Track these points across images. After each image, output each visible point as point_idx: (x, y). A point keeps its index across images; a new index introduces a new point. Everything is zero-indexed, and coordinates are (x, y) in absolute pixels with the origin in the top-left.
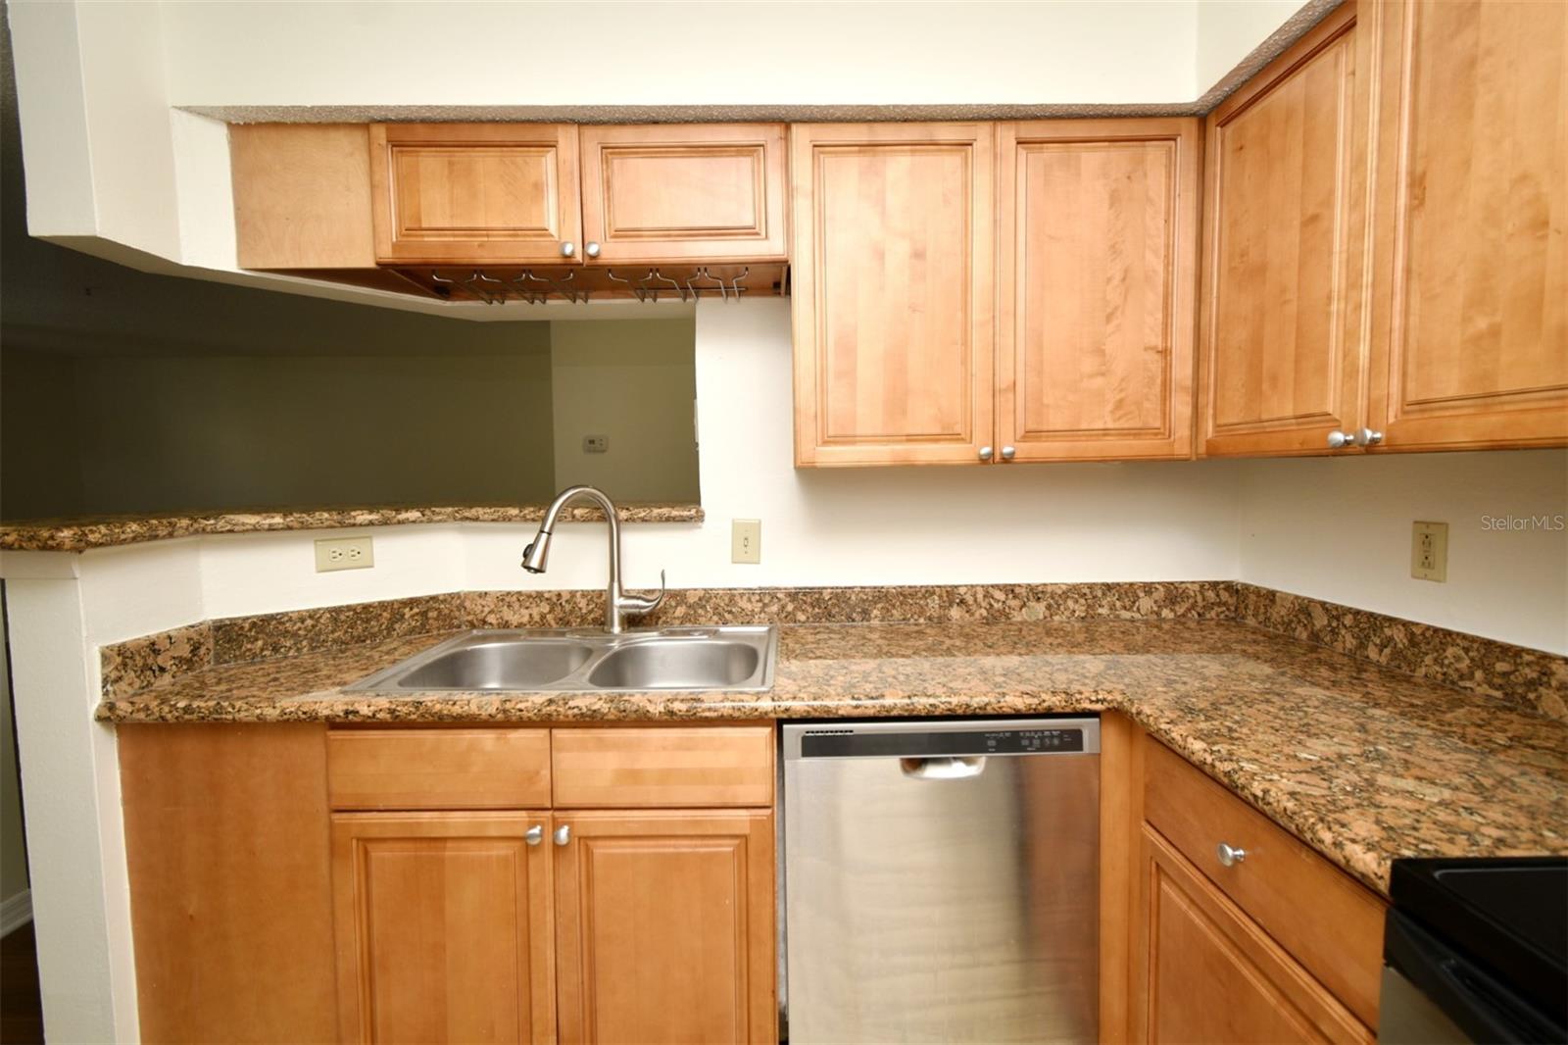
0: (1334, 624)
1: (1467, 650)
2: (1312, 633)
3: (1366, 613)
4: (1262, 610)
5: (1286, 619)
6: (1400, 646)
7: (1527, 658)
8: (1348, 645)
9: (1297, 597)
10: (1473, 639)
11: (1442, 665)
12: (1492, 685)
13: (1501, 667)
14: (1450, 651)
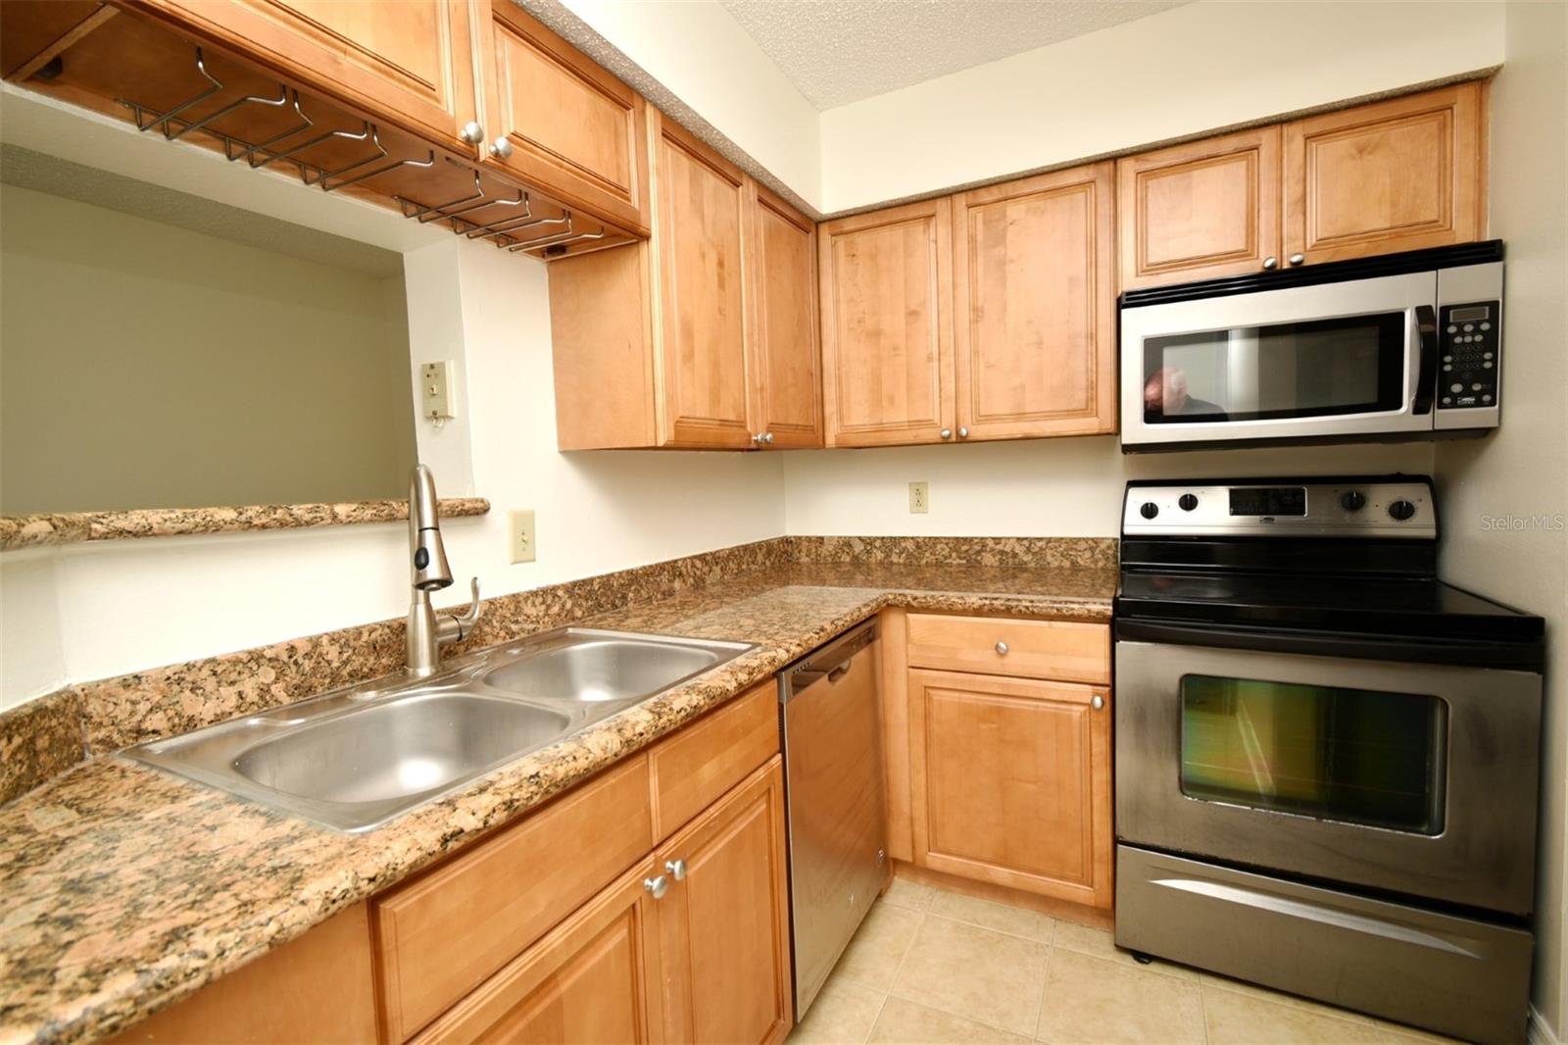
0: (869, 548)
1: (947, 544)
2: (853, 556)
3: (888, 538)
4: (814, 550)
5: (833, 553)
6: (911, 550)
7: (976, 541)
8: (879, 558)
9: (840, 537)
10: (949, 538)
11: (935, 555)
12: (961, 558)
13: (964, 548)
14: (939, 546)
